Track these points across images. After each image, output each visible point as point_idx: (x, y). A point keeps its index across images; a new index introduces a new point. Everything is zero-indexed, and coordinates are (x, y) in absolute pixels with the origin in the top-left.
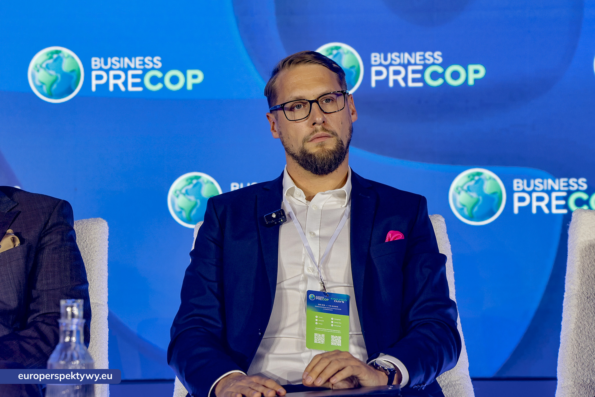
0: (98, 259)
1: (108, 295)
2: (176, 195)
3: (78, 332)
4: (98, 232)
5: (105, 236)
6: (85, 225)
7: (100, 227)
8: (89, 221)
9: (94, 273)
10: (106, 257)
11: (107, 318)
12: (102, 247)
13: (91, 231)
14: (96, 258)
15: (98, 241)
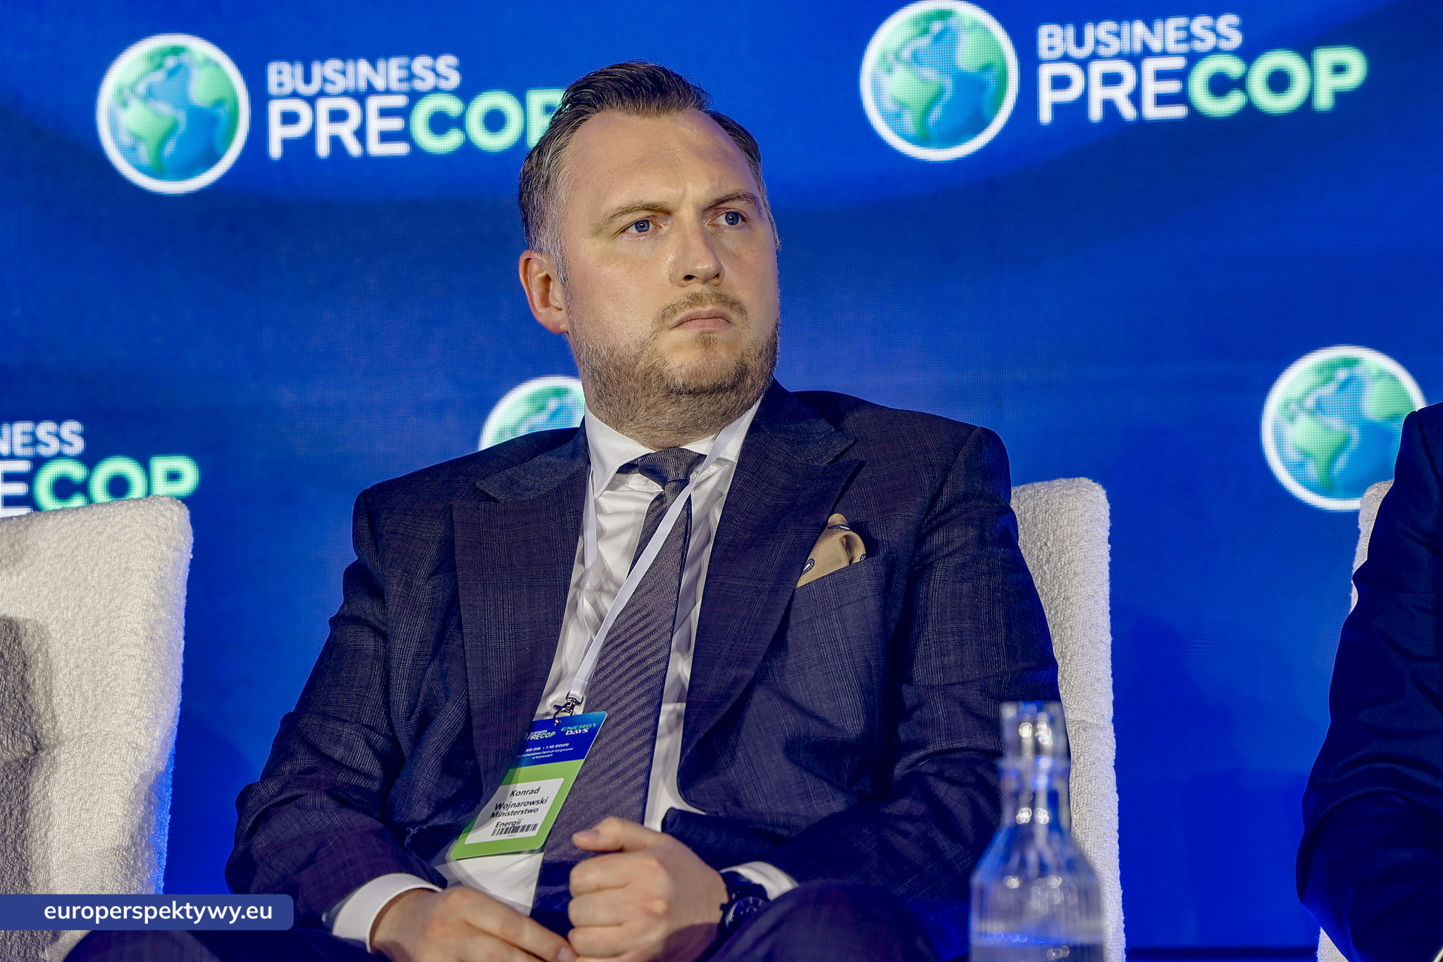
0: (1083, 597)
1: (1112, 698)
2: (1288, 413)
4: (1080, 519)
5: (1100, 530)
6: (1044, 500)
7: (1087, 504)
8: (1053, 487)
9: (1071, 636)
10: (1106, 589)
11: (1113, 764)
12: (1094, 562)
14: (1076, 594)
15: (1082, 543)
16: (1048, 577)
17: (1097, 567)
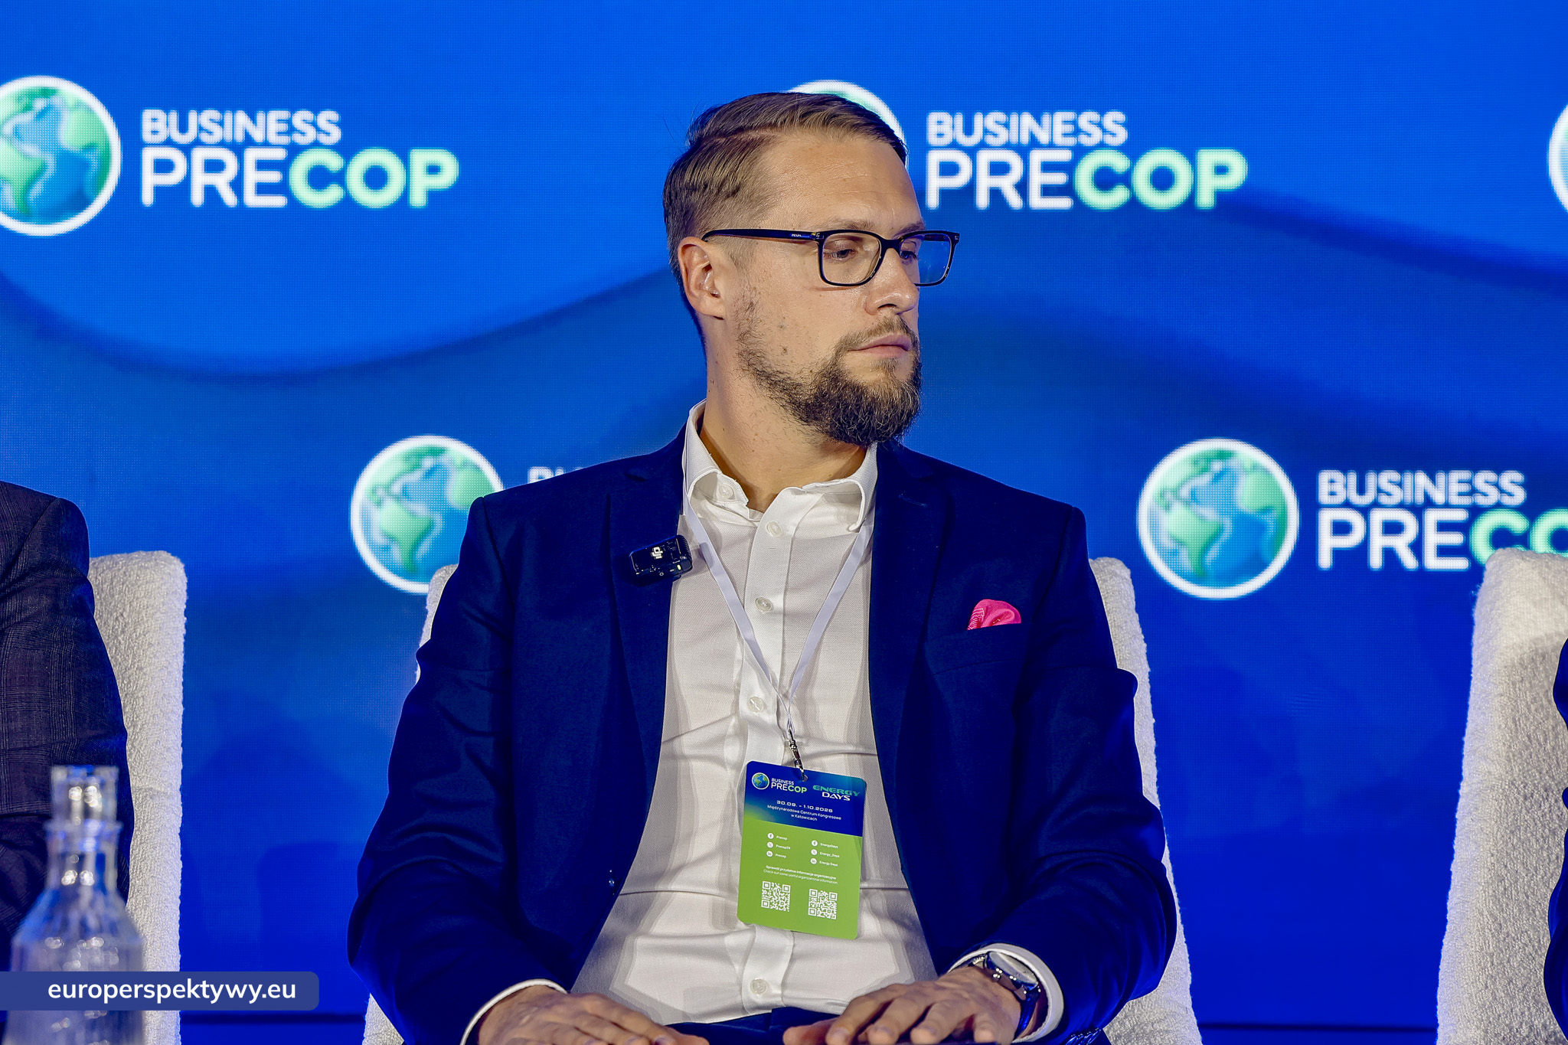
0: (157, 668)
1: (181, 767)
2: (376, 498)
3: (100, 859)
4: (156, 591)
5: (176, 602)
6: (122, 572)
7: (164, 577)
8: (132, 559)
9: (143, 705)
10: (180, 660)
11: (179, 831)
12: (169, 634)
14: (150, 664)
15: (158, 615)
16: (123, 647)
17: (171, 638)
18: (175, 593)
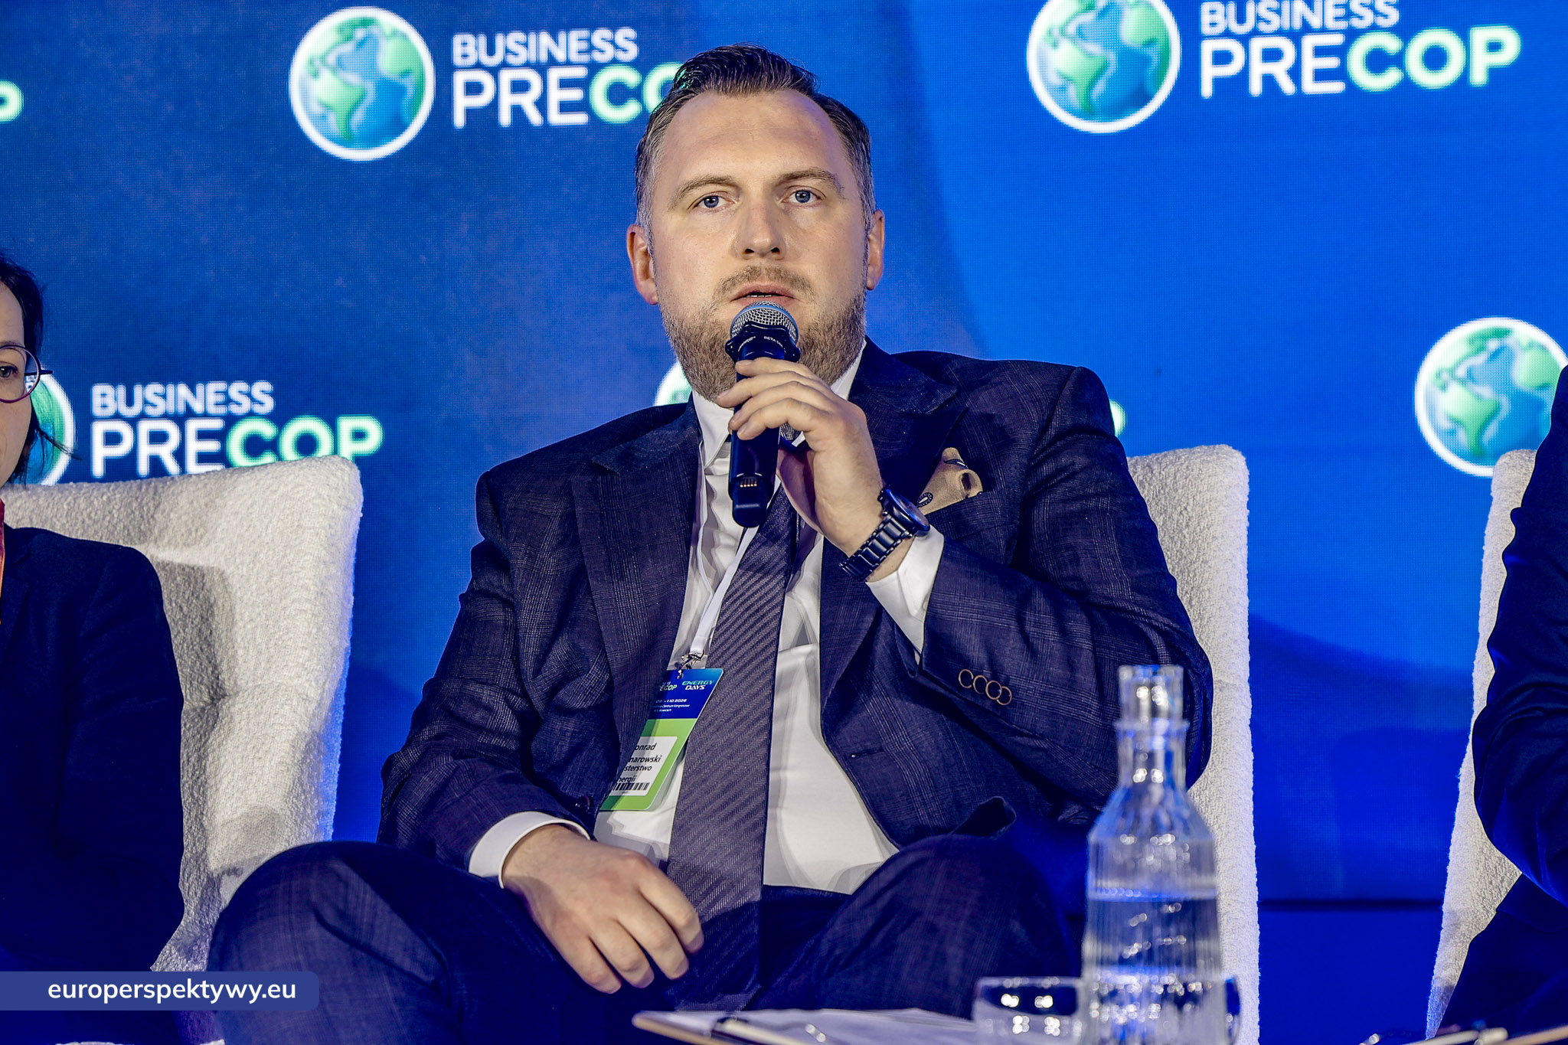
0: (1222, 560)
1: (1249, 659)
2: (1441, 382)
3: (1169, 757)
4: (1219, 485)
5: (1239, 495)
6: (1184, 466)
7: (1227, 470)
8: (1194, 453)
9: (1209, 598)
10: (1243, 553)
11: (1249, 723)
12: (1232, 527)
13: (1199, 480)
14: (1215, 557)
15: (1221, 508)
16: (1187, 541)
17: (1235, 531)
18: (1237, 486)
